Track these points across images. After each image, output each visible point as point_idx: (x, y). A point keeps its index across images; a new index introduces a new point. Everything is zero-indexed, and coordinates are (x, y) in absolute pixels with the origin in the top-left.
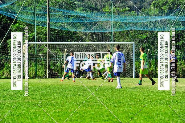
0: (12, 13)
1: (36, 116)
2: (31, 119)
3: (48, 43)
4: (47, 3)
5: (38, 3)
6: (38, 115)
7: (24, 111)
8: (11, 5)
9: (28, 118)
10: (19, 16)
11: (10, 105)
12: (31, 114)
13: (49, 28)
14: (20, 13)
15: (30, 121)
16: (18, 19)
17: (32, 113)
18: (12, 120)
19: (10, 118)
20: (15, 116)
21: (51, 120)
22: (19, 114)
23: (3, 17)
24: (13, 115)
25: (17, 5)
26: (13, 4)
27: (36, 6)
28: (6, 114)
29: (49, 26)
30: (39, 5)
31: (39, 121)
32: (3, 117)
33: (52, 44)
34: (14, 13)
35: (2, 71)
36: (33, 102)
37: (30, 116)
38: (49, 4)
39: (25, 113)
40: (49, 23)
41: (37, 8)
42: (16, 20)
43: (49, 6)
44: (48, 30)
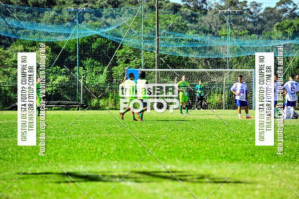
0: (118, 37)
1: (144, 151)
2: (139, 154)
3: (156, 70)
4: (156, 25)
5: (146, 26)
7: (131, 146)
8: (117, 28)
9: (135, 154)
10: (126, 41)
11: (115, 139)
12: (139, 149)
13: (158, 53)
14: (126, 37)
15: (138, 156)
16: (124, 44)
17: (140, 148)
18: (119, 155)
19: (116, 153)
20: (121, 151)
21: (161, 156)
22: (126, 148)
23: (108, 42)
24: (120, 150)
25: (122, 28)
26: (119, 27)
27: (144, 30)
28: (112, 148)
29: (158, 51)
30: (147, 28)
31: (147, 157)
32: (108, 152)
33: (161, 72)
34: (120, 37)
35: (106, 102)
36: (141, 136)
37: (138, 151)
38: (158, 26)
39: (132, 148)
40: (158, 48)
41: (145, 31)
42: (122, 44)
43: (158, 29)
44: (156, 56)
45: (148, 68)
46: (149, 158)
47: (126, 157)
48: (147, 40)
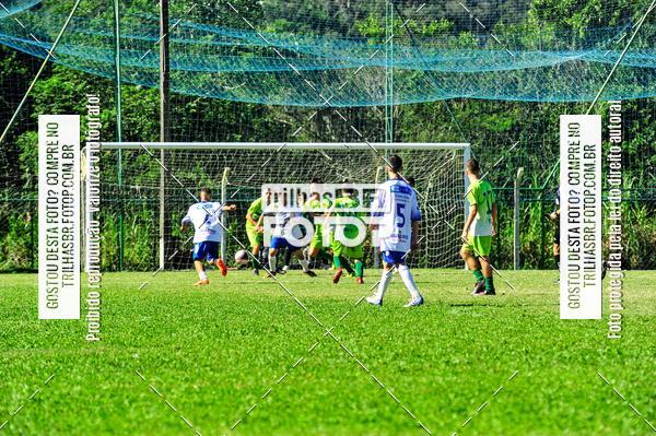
1: (119, 404)
2: (104, 415)
3: (162, 144)
4: (161, 4)
5: (128, 5)
6: (126, 402)
7: (77, 388)
8: (32, 9)
9: (91, 412)
10: (62, 50)
11: (27, 367)
12: (102, 396)
13: (166, 92)
14: (63, 41)
15: (99, 421)
17: (108, 395)
18: (35, 418)
19: (29, 412)
20: (45, 406)
21: (172, 419)
22: (61, 396)
24: (39, 401)
25: (52, 9)
26: (39, 6)
27: (121, 16)
28: (16, 396)
29: (166, 85)
30: (130, 10)
31: (130, 421)
33: (177, 151)
34: (43, 40)
36: (112, 355)
37: (100, 403)
38: (165, 6)
39: (81, 393)
40: (166, 76)
41: (124, 20)
42: (49, 63)
43: (165, 14)
44: (162, 100)
45: (135, 138)
46: (135, 424)
47: (61, 424)
48: (133, 50)
